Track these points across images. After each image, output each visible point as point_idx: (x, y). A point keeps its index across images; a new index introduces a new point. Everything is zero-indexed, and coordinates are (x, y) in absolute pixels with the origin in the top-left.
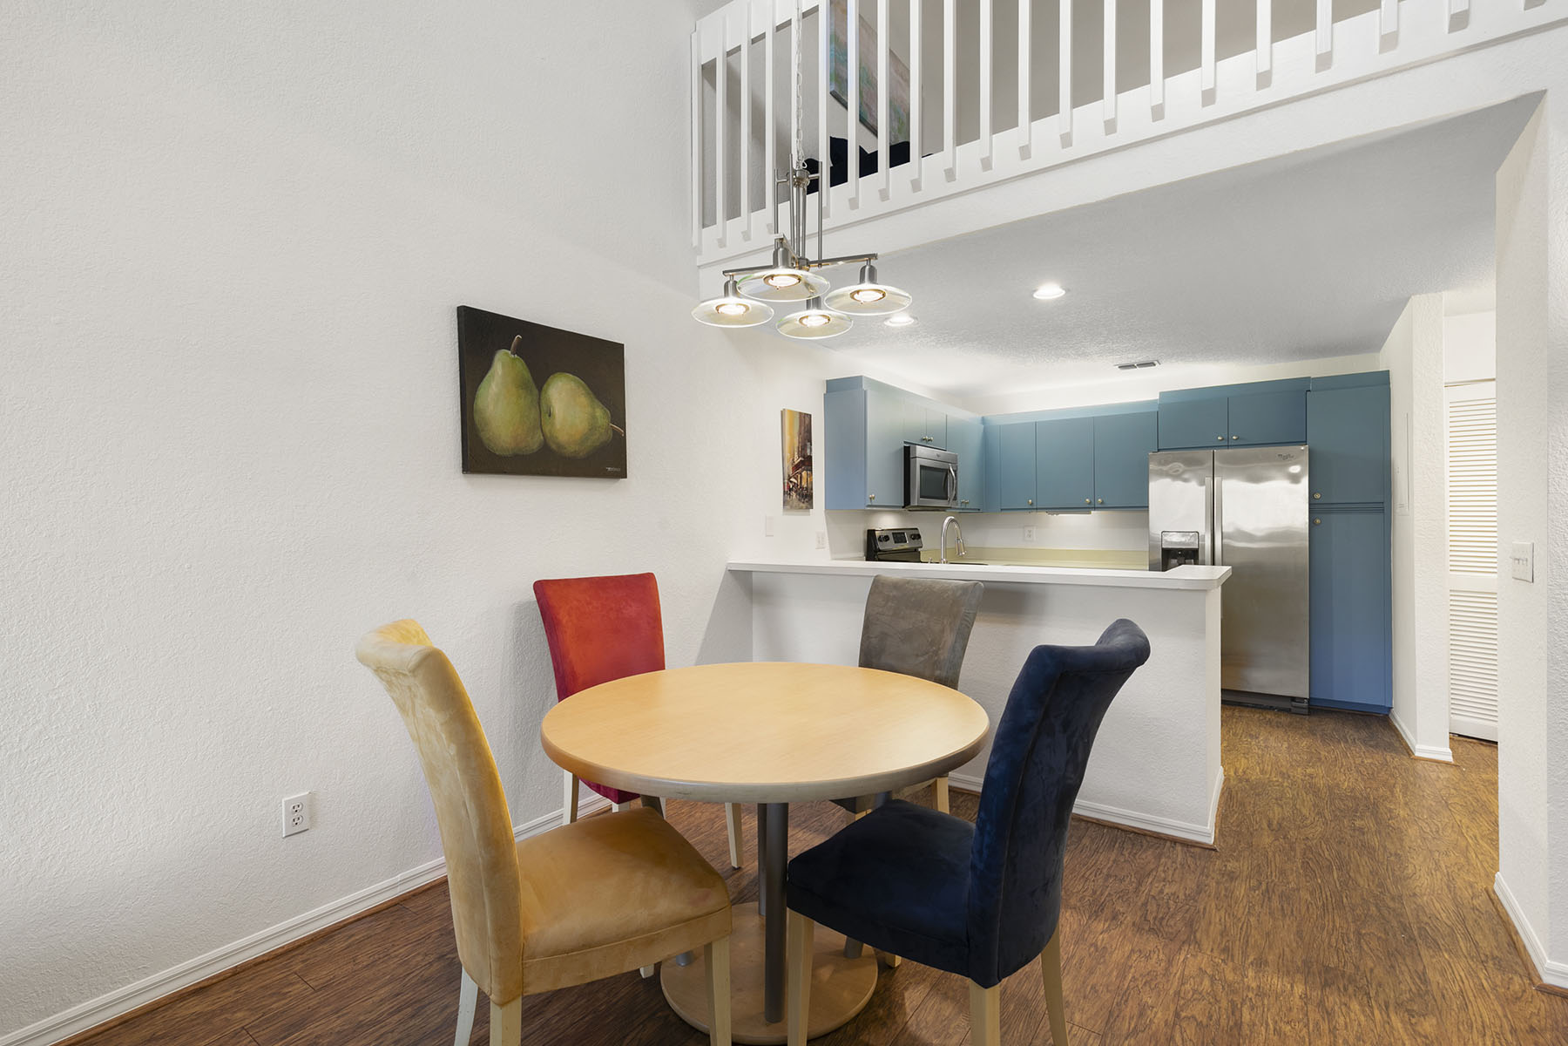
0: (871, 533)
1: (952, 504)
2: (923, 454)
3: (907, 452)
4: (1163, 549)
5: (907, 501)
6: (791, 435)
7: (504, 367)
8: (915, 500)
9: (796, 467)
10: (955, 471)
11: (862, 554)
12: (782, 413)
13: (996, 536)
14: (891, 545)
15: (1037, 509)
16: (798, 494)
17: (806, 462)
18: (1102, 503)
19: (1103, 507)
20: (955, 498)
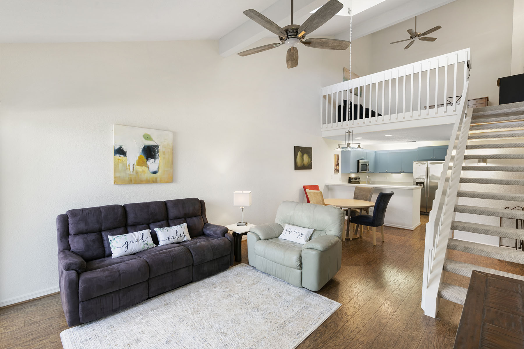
0: (350, 178)
1: (368, 172)
2: (361, 161)
3: (358, 161)
4: (416, 182)
5: (358, 171)
6: (336, 159)
7: (299, 154)
8: (360, 171)
9: (336, 165)
10: (368, 165)
11: (348, 182)
12: (334, 155)
13: (378, 178)
14: (354, 180)
15: (388, 172)
16: (337, 170)
17: (338, 164)
18: (404, 171)
19: (404, 172)
20: (368, 170)
